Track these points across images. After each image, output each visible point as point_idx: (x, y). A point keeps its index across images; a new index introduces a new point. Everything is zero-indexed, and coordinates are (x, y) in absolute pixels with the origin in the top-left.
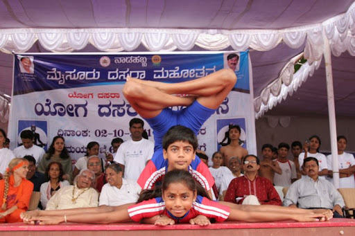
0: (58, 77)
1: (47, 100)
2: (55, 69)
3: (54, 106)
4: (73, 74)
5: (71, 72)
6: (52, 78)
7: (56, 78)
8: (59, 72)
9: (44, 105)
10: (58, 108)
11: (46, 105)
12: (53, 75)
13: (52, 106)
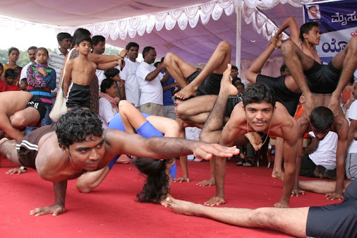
0: (341, 19)
1: (333, 40)
2: (338, 14)
3: (339, 44)
4: (353, 16)
5: (351, 15)
6: (336, 21)
7: (339, 21)
8: (342, 16)
9: (330, 44)
10: (341, 45)
11: (332, 44)
12: (337, 18)
13: (336, 44)
